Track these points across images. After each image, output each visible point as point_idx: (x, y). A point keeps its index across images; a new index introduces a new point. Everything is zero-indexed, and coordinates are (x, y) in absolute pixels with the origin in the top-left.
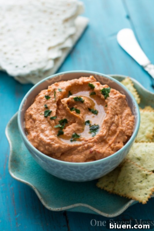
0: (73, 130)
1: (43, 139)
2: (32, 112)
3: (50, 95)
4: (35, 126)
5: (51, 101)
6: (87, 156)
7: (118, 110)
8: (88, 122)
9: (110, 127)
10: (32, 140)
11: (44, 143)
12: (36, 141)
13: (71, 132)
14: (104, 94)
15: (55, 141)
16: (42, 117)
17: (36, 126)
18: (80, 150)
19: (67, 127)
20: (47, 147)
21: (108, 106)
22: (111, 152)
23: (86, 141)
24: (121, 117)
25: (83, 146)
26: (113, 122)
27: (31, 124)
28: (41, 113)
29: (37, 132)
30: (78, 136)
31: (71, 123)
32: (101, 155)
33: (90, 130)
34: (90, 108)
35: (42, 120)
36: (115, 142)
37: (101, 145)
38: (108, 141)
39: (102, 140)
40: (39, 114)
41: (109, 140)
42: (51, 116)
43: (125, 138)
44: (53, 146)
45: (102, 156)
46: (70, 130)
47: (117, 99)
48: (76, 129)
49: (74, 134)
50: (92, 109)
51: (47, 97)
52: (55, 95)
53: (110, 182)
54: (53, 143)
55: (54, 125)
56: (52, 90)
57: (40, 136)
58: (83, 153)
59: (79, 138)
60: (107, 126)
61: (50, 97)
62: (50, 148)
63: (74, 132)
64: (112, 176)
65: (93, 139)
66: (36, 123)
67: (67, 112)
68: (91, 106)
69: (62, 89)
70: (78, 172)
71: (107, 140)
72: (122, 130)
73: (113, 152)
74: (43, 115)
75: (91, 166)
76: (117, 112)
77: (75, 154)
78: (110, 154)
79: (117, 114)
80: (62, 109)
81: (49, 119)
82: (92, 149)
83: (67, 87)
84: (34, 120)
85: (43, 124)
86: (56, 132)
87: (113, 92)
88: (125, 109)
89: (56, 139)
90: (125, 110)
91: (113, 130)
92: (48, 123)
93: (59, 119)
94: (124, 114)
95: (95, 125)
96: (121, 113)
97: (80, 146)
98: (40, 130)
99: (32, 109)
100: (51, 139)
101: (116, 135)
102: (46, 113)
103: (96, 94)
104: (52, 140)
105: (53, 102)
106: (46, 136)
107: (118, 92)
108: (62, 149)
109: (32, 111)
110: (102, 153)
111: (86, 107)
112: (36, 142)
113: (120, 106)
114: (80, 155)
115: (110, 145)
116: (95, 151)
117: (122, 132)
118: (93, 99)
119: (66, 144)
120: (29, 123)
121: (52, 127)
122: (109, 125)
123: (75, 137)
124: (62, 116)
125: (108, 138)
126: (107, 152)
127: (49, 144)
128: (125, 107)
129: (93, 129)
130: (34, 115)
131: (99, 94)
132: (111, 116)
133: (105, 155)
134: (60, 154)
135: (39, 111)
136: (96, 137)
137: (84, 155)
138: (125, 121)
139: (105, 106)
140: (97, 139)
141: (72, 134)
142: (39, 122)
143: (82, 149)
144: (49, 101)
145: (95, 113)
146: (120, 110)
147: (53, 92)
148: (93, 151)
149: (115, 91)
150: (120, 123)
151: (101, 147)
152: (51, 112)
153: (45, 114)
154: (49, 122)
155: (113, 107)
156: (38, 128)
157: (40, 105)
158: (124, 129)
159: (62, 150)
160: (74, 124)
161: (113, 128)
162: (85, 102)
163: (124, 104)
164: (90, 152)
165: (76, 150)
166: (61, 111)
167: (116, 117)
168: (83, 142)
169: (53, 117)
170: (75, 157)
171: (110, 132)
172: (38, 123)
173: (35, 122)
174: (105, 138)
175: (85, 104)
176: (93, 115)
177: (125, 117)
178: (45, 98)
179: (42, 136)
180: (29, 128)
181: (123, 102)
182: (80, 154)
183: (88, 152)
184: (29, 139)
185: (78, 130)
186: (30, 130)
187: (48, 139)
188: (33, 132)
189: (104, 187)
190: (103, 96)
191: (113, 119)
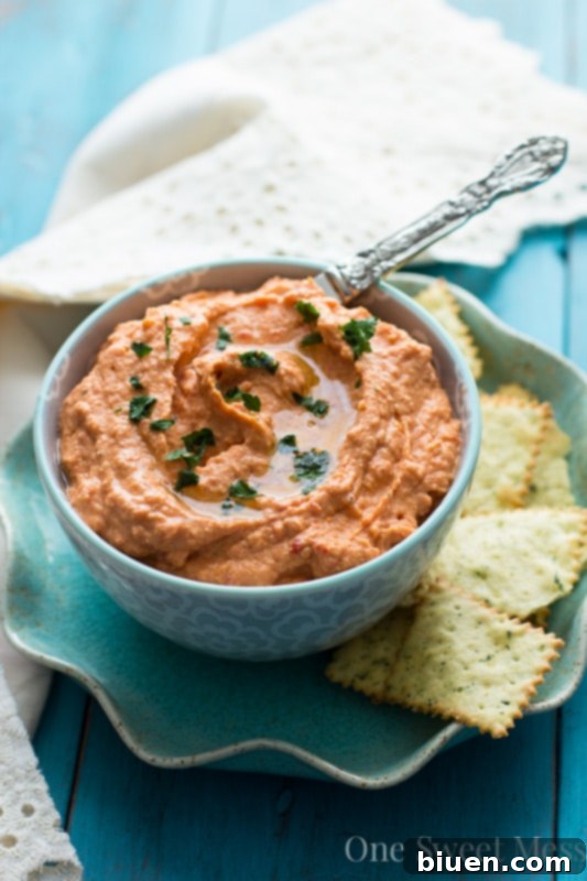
0: (233, 469)
1: (122, 502)
2: (84, 406)
3: (150, 338)
4: (93, 455)
5: (154, 362)
6: (280, 564)
7: (403, 400)
8: (290, 441)
9: (368, 459)
10: (84, 506)
11: (124, 516)
12: (98, 506)
13: (227, 478)
14: (352, 342)
15: (165, 508)
16: (122, 423)
17: (99, 452)
18: (255, 540)
19: (212, 459)
20: (136, 530)
21: (366, 384)
22: (370, 549)
23: (280, 509)
24: (412, 426)
25: (269, 529)
26: (380, 444)
27: (81, 447)
28: (116, 407)
29: (101, 475)
30: (251, 492)
31: (227, 447)
32: (331, 560)
33: (298, 467)
34: (299, 392)
35: (120, 432)
36: (384, 514)
37: (333, 525)
38: (360, 511)
39: (338, 507)
40: (110, 411)
41: (363, 507)
42: (155, 417)
43: (421, 502)
44: (159, 525)
45: (338, 562)
46: (223, 468)
47: (397, 359)
48: (244, 466)
49: (235, 483)
50: (305, 395)
51: (141, 349)
52: (167, 341)
53: (376, 663)
54: (159, 515)
55: (163, 451)
56: (158, 323)
57: (110, 491)
58: (266, 552)
59: (253, 499)
60: (357, 458)
61: (150, 350)
62: (147, 534)
63: (237, 475)
64: (382, 639)
65: (303, 501)
66: (99, 442)
67: (214, 406)
68: (303, 387)
69: (193, 315)
70: (247, 620)
71: (356, 506)
72: (412, 472)
73: (376, 550)
74: (125, 413)
75: (296, 601)
76: (397, 406)
77: (237, 558)
78: (365, 558)
79: (397, 415)
81: (146, 430)
82: (302, 539)
84: (93, 434)
85: (122, 447)
86: (171, 477)
87: (384, 333)
88: (427, 397)
89: (172, 502)
90: (427, 402)
91: (379, 469)
92: (143, 444)
93: (181, 428)
94: (422, 417)
95: (313, 450)
96: (413, 411)
97: (257, 526)
98: (114, 469)
99: (85, 393)
100: (149, 502)
101: (390, 490)
102: (135, 407)
103: (325, 341)
104: (156, 504)
105: (161, 367)
106: (135, 489)
107: (403, 333)
108: (192, 536)
109: (84, 400)
110: (337, 553)
111: (287, 388)
112: (99, 513)
113: (407, 385)
114: (255, 561)
115: (366, 526)
116: (310, 544)
117: (413, 480)
118: (310, 362)
119: (205, 519)
120: (76, 442)
121: (158, 457)
122: (365, 452)
123: (241, 495)
124: (195, 421)
125: (361, 499)
126: (356, 548)
127: (142, 520)
128: (426, 391)
129: (306, 467)
130: (93, 412)
131: (335, 339)
132: (375, 420)
133: (346, 559)
134: (185, 555)
135: (111, 399)
136: (316, 495)
137: (271, 561)
138: (424, 440)
139: (353, 384)
140: (321, 502)
141: (229, 484)
142: (112, 441)
143: (266, 539)
144: (146, 364)
145: (320, 409)
146: (407, 397)
147: (160, 328)
148: (303, 547)
149: (394, 330)
150: (407, 445)
151: (334, 533)
152: (154, 402)
153: (132, 411)
154: (145, 439)
155: (384, 388)
156: (106, 463)
157: (113, 377)
158: (420, 468)
159: (191, 542)
160: (236, 449)
161: (380, 463)
162: (282, 372)
163: (425, 376)
164: (291, 549)
165: (243, 543)
166: (190, 402)
167: (394, 425)
168: (270, 513)
169: (160, 422)
170: (236, 567)
171: (369, 477)
172: (106, 445)
173: (94, 440)
174: (349, 497)
175: (280, 378)
176: (308, 416)
177: (425, 426)
178: (131, 352)
179: (118, 489)
180: (75, 463)
181: (420, 370)
182: (256, 558)
183: (284, 549)
184: (73, 500)
185: (253, 469)
186: (76, 467)
187: (139, 503)
188: (86, 475)
189: (353, 681)
190: (347, 350)
191: (380, 433)
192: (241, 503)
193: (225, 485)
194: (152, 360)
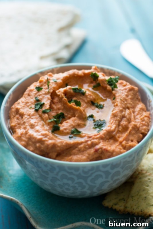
0: (72, 125)
1: (33, 135)
2: (19, 107)
3: (42, 85)
4: (22, 122)
6: (90, 156)
7: (130, 103)
8: (92, 116)
9: (120, 121)
10: (19, 139)
11: (33, 140)
12: (24, 139)
13: (70, 128)
14: (111, 85)
15: (48, 137)
16: (32, 111)
17: (24, 121)
18: (81, 148)
19: (64, 122)
20: (38, 145)
21: (117, 98)
22: (122, 150)
23: (89, 137)
24: (134, 112)
25: (86, 144)
26: (124, 117)
27: (17, 121)
28: (30, 107)
29: (25, 128)
30: (79, 132)
31: (69, 118)
32: (109, 154)
33: (95, 125)
34: (93, 101)
35: (32, 114)
36: (127, 139)
37: (109, 143)
38: (118, 139)
39: (110, 137)
40: (28, 108)
41: (119, 137)
42: (44, 109)
43: (139, 137)
44: (46, 142)
45: (111, 154)
46: (68, 124)
47: (127, 91)
48: (76, 124)
49: (73, 129)
50: (96, 102)
51: (39, 89)
52: (48, 86)
53: (120, 200)
54: (46, 139)
55: (47, 120)
56: (44, 81)
57: (28, 133)
58: (85, 152)
59: (80, 134)
60: (116, 121)
61: (42, 89)
62: (42, 146)
63: (74, 127)
64: (122, 192)
65: (98, 135)
66: (24, 118)
67: (64, 104)
68: (94, 99)
69: (58, 79)
70: (79, 176)
71: (117, 137)
72: (135, 126)
73: (125, 150)
74: (33, 108)
75: (97, 168)
76: (128, 105)
77: (75, 154)
78: (121, 153)
79: (128, 108)
80: (57, 103)
81: (40, 113)
82: (98, 147)
83: (64, 77)
84: (22, 115)
85: (32, 119)
86: (50, 128)
87: (121, 83)
88: (138, 104)
89: (51, 135)
90: (138, 105)
91: (124, 125)
92: (40, 118)
93: (53, 114)
94: (137, 109)
95: (100, 120)
96: (134, 107)
97: (82, 143)
98: (29, 126)
99: (19, 103)
100: (43, 135)
101: (128, 132)
102: (37, 106)
103: (101, 85)
104: (45, 135)
105: (46, 94)
106: (37, 131)
107: (128, 84)
108: (58, 146)
109: (19, 105)
110: (111, 151)
111: (89, 100)
112: (24, 141)
113: (131, 99)
114: (81, 155)
115: (121, 143)
116: (101, 148)
117: (136, 129)
118: (97, 92)
119: (63, 141)
120: (16, 119)
121: (45, 122)
122: (118, 119)
123: (75, 133)
124: (57, 111)
125: (118, 135)
126: (117, 150)
127: (41, 141)
128: (137, 102)
129: (98, 125)
130: (21, 109)
131: (105, 84)
132: (121, 109)
133: (114, 153)
134: (56, 154)
135: (28, 104)
136: (102, 133)
137: (87, 155)
138: (138, 116)
139: (112, 99)
140: (104, 134)
141: (71, 130)
142: (28, 117)
143: (85, 147)
144: (40, 93)
145: (100, 107)
146: (131, 103)
147: (45, 83)
148: (98, 149)
149: (125, 82)
150: (132, 117)
151: (109, 145)
152: (44, 104)
153: (35, 107)
154: (41, 116)
155: (123, 99)
156: (26, 124)
157: (29, 98)
158: (138, 125)
159: (58, 148)
160: (73, 118)
161: (124, 122)
162: (87, 94)
163: (137, 97)
164: (94, 150)
165: (77, 149)
166: (56, 105)
167: (127, 111)
168: (85, 139)
169: (46, 110)
170: (75, 157)
171: (120, 128)
172: (26, 118)
173: (22, 118)
174: (114, 133)
175: (86, 97)
176: (97, 109)
177: (138, 112)
178: (35, 90)
179: (31, 132)
180: (15, 126)
181: (135, 95)
182: (82, 154)
183: (92, 151)
184: (15, 137)
185: (79, 125)
186: (16, 127)
187: (39, 135)
188: (19, 129)
189: (112, 206)
190: (109, 87)
191: (123, 113)
192: (76, 135)
193: (69, 130)
194: (43, 92)
